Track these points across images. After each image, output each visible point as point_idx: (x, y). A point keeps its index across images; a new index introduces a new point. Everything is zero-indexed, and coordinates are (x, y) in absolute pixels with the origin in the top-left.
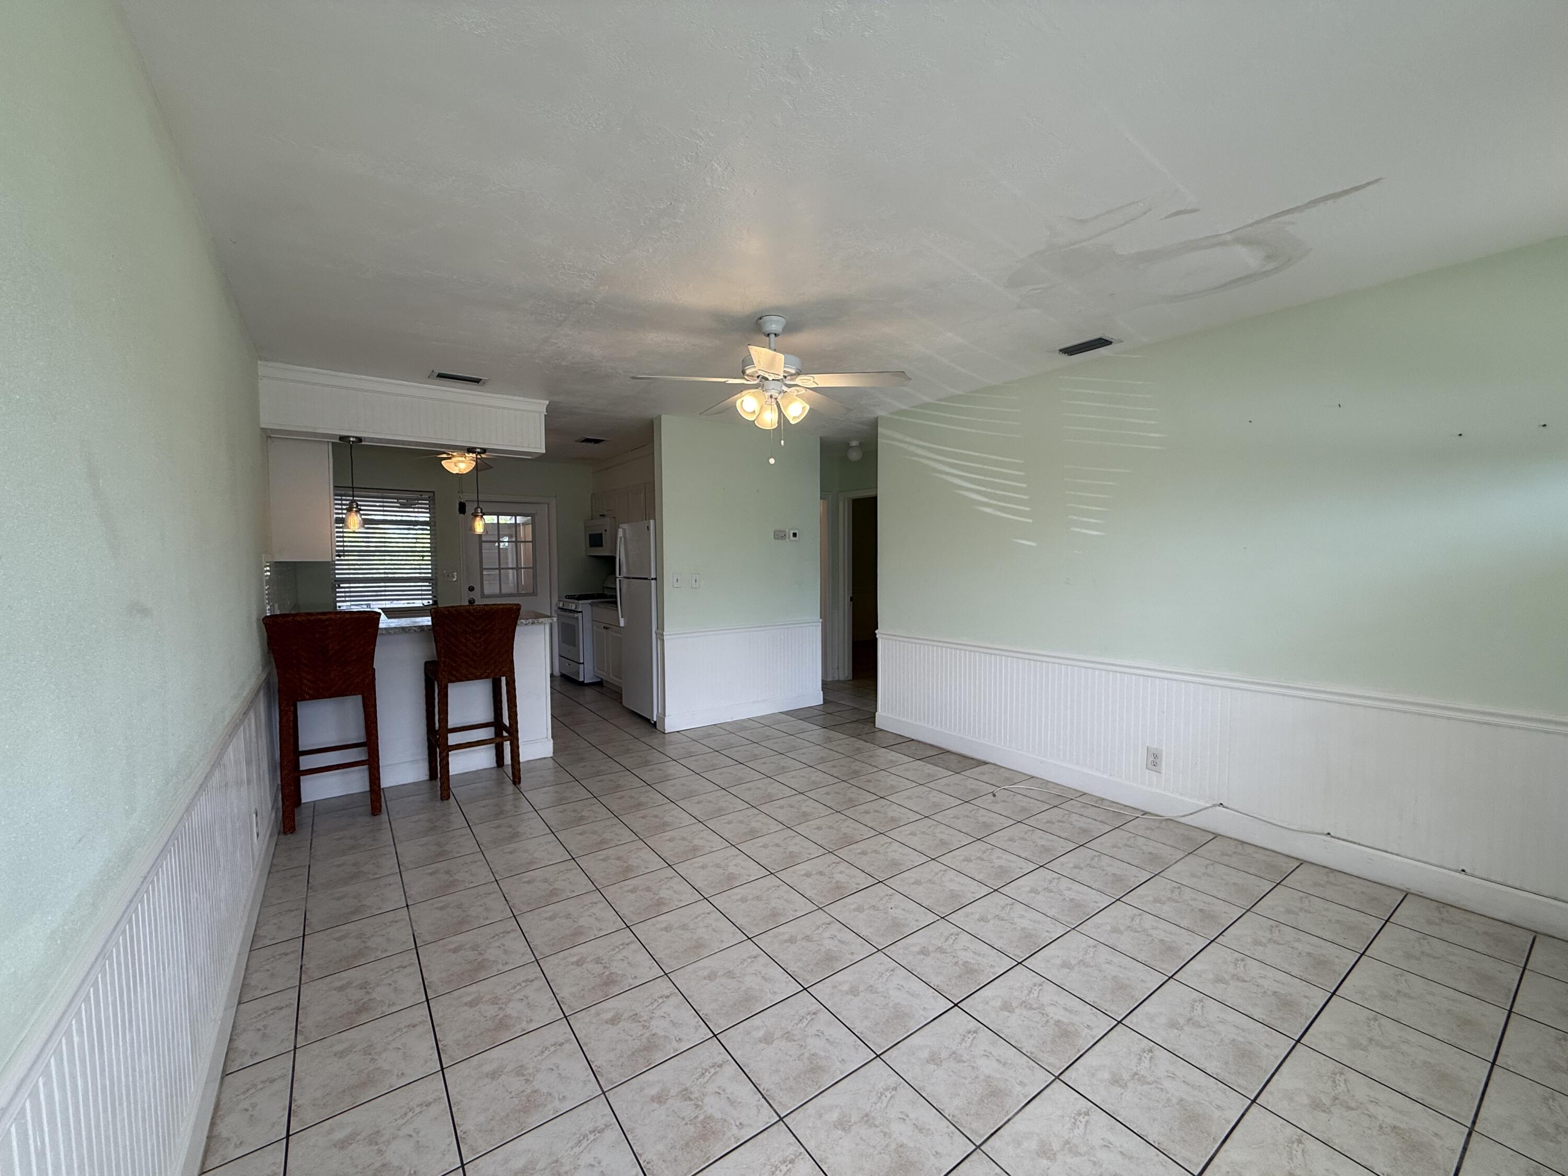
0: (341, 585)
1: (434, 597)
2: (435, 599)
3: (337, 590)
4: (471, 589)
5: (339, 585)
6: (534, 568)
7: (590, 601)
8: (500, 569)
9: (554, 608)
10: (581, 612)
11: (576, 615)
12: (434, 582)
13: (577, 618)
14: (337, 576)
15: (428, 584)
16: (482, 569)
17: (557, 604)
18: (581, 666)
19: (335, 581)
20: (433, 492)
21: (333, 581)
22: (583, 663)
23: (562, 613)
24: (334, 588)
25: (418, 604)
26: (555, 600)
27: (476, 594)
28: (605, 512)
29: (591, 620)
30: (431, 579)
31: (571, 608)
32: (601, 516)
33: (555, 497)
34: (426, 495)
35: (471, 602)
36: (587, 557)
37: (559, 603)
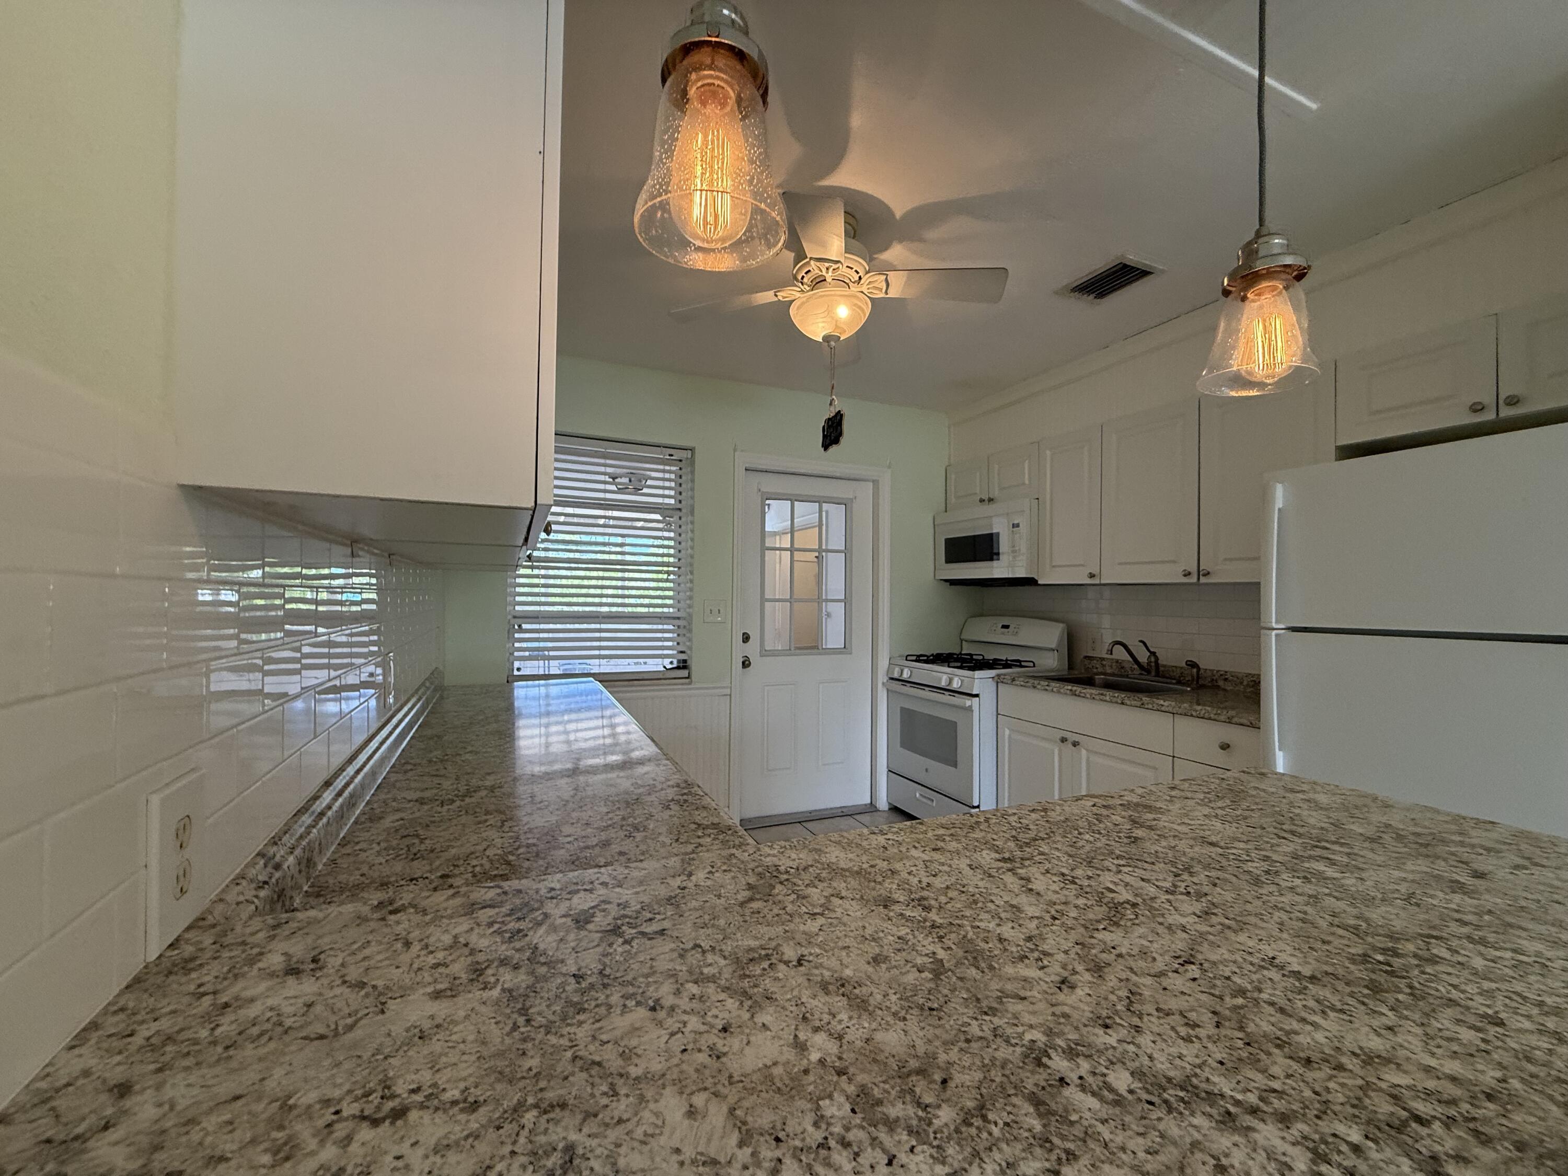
0: (524, 626)
1: (682, 652)
2: (683, 657)
3: (517, 635)
4: (746, 638)
5: (520, 626)
6: (848, 600)
8: (794, 600)
9: (882, 678)
12: (679, 623)
14: (518, 608)
15: (671, 627)
16: (763, 600)
17: (891, 671)
19: (515, 617)
20: (692, 450)
21: (510, 617)
23: (897, 686)
24: (511, 632)
25: (654, 666)
26: (883, 663)
27: (752, 649)
28: (995, 493)
29: (998, 714)
30: (674, 618)
31: (943, 684)
32: (982, 501)
33: (889, 467)
34: (678, 454)
35: (746, 664)
36: (946, 581)
37: (897, 670)
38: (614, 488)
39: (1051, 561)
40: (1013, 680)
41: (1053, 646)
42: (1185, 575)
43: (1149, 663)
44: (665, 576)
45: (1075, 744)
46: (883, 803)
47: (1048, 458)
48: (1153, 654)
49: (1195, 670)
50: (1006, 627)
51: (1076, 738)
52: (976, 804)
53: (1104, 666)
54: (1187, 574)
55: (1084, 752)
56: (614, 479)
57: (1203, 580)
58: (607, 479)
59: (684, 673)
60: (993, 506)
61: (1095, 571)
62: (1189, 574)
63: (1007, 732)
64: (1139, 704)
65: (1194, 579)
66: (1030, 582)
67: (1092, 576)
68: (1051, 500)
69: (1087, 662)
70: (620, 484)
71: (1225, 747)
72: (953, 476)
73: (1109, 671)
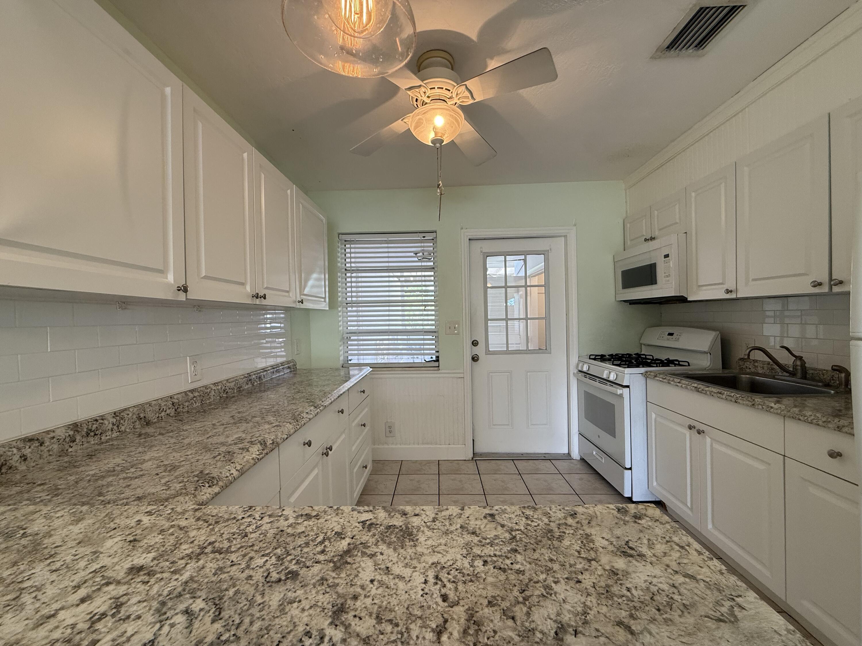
0: (352, 338)
1: (438, 352)
2: (438, 354)
4: (475, 343)
5: (350, 338)
6: (547, 318)
7: (642, 370)
8: (507, 319)
9: (573, 370)
10: (628, 387)
11: (619, 392)
12: (436, 334)
13: (621, 396)
15: (431, 337)
16: (487, 320)
17: (578, 365)
18: (627, 473)
19: (347, 333)
20: (435, 232)
22: (630, 469)
24: (345, 341)
25: (419, 359)
26: (574, 360)
27: (480, 350)
28: (657, 233)
29: (647, 402)
30: (432, 332)
31: (605, 376)
32: (646, 240)
33: (575, 225)
34: (429, 237)
35: (475, 359)
36: (624, 301)
37: (580, 365)
38: (416, 259)
39: (697, 283)
40: (656, 376)
41: (706, 349)
42: (814, 286)
43: (795, 366)
44: (423, 308)
45: (699, 432)
46: (576, 454)
47: (693, 199)
48: (800, 358)
49: (843, 375)
50: (671, 334)
51: (702, 427)
52: (628, 466)
53: (756, 367)
54: (818, 284)
55: (708, 440)
56: (416, 254)
57: (836, 289)
58: (412, 254)
59: (436, 364)
60: (654, 242)
61: (732, 287)
62: (820, 284)
63: (654, 416)
64: (750, 404)
65: (825, 289)
66: (682, 300)
67: (728, 291)
68: (696, 233)
69: (741, 363)
70: (420, 256)
71: (834, 455)
72: (628, 225)
73: (760, 371)
